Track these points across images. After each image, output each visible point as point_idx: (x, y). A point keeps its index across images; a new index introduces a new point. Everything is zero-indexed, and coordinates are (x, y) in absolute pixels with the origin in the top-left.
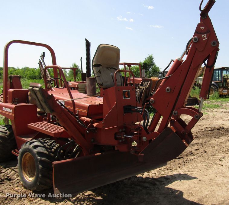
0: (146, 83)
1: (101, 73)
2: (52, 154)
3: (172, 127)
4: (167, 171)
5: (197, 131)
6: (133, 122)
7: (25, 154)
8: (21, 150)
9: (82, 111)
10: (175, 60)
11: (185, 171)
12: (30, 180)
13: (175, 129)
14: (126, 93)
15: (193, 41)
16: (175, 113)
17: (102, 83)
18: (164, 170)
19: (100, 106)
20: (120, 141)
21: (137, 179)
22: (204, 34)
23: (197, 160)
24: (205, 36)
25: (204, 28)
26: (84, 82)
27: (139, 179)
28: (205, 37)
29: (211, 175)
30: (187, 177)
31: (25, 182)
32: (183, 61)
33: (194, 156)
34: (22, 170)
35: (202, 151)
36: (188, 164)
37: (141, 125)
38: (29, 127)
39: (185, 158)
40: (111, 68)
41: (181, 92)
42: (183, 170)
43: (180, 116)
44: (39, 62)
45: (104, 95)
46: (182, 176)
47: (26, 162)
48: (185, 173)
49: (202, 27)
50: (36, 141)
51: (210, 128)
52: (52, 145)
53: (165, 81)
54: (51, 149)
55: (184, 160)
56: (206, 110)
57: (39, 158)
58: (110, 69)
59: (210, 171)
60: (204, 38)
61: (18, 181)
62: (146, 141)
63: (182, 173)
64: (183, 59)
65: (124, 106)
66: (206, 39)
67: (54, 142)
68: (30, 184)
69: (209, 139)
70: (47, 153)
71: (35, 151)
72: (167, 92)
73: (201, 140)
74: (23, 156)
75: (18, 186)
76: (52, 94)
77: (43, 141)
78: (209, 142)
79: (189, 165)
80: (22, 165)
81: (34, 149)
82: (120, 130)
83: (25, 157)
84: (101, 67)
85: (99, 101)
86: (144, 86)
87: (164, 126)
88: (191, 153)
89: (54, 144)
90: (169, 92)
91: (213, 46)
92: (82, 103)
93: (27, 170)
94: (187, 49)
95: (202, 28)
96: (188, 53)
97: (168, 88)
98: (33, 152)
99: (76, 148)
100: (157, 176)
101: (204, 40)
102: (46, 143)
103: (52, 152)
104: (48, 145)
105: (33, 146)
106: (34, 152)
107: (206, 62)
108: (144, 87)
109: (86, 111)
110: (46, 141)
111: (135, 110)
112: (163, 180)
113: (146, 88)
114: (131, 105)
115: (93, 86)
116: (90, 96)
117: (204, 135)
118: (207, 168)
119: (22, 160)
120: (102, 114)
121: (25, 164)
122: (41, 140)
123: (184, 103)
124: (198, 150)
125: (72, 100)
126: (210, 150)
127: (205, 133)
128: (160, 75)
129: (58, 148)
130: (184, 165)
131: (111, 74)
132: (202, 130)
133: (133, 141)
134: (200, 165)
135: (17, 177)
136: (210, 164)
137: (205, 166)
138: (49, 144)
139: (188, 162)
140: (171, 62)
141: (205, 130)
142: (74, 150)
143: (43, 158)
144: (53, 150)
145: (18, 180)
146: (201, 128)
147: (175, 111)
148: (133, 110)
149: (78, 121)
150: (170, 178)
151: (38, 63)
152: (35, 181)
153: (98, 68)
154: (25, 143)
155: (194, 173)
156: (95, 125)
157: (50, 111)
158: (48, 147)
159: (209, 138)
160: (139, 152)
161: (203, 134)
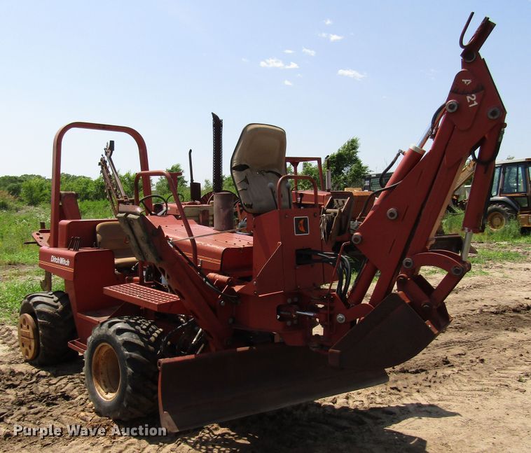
0: (340, 200)
1: (248, 183)
2: (151, 348)
3: (400, 292)
4: (388, 398)
5: (461, 315)
6: (314, 285)
7: (100, 345)
8: (90, 339)
9: (210, 260)
10: (406, 150)
11: (432, 400)
12: (108, 397)
13: (407, 297)
14: (302, 222)
15: (445, 110)
16: (407, 264)
17: (250, 203)
18: (383, 394)
19: (246, 251)
20: (289, 323)
21: (322, 410)
22: (470, 94)
23: (460, 377)
24: (473, 97)
25: (470, 81)
26: (196, 204)
27: (325, 410)
28: (473, 99)
29: (496, 411)
30: (437, 412)
31: (97, 401)
32: (425, 152)
33: (454, 369)
34: (92, 379)
35: (474, 359)
36: (437, 384)
37: (334, 291)
38: (105, 293)
39: (432, 373)
40: (267, 172)
41: (421, 219)
42: (426, 398)
43: (419, 270)
44: (101, 160)
45: (255, 227)
46: (423, 409)
47: (100, 363)
48: (431, 403)
49: (465, 81)
50: (119, 320)
51: (493, 308)
52: (150, 329)
53: (385, 197)
54: (148, 336)
55: (430, 377)
56: (483, 266)
57: (127, 352)
58: (265, 174)
59: (493, 402)
60: (472, 102)
61: (82, 402)
62: (345, 322)
63: (424, 403)
64: (424, 148)
65: (297, 250)
66: (476, 104)
67: (152, 324)
68: (109, 405)
69: (491, 332)
70: (142, 344)
71: (120, 339)
72: (390, 218)
73: (470, 334)
74: (94, 350)
75: (83, 411)
76: (160, 227)
77: (134, 321)
78: (491, 340)
79: (441, 388)
80: (93, 369)
81: (117, 336)
82: (289, 301)
83: (98, 353)
84: (247, 171)
85: (242, 240)
86: (336, 208)
87: (383, 290)
88: (446, 362)
89: (152, 327)
90: (393, 218)
91: (491, 117)
92: (208, 245)
93: (101, 378)
94: (432, 128)
95: (467, 81)
96: (435, 134)
97: (391, 209)
98: (116, 342)
99: (197, 336)
100: (366, 405)
101: (471, 106)
102: (139, 325)
103: (150, 343)
104: (142, 329)
105: (114, 331)
106: (118, 342)
107: (477, 152)
108: (337, 211)
109: (218, 262)
110: (139, 322)
111: (320, 258)
112: (379, 415)
113: (340, 211)
114: (310, 249)
115: (227, 211)
116: (222, 230)
117: (478, 322)
118: (486, 396)
119: (94, 358)
120: (250, 266)
121: (97, 365)
122: (129, 318)
123: (427, 243)
124: (463, 356)
125: (191, 238)
126: (492, 356)
127: (482, 318)
128: (367, 183)
129: (160, 335)
130: (430, 386)
131: (271, 184)
132: (474, 313)
133: (315, 324)
134: (469, 388)
135: (80, 394)
136: (492, 388)
137: (481, 390)
138: (144, 327)
139: (438, 380)
140: (398, 155)
141: (482, 311)
142: (194, 340)
143: (134, 355)
144: (152, 339)
145: (82, 398)
146: (470, 306)
147: (407, 259)
148: (314, 257)
149: (204, 279)
150: (397, 411)
151: (100, 164)
152: (119, 401)
153: (243, 172)
154: (99, 325)
155: (454, 404)
156: (237, 288)
157: (157, 259)
158: (143, 332)
159: (492, 329)
160: (329, 347)
161: (475, 320)
